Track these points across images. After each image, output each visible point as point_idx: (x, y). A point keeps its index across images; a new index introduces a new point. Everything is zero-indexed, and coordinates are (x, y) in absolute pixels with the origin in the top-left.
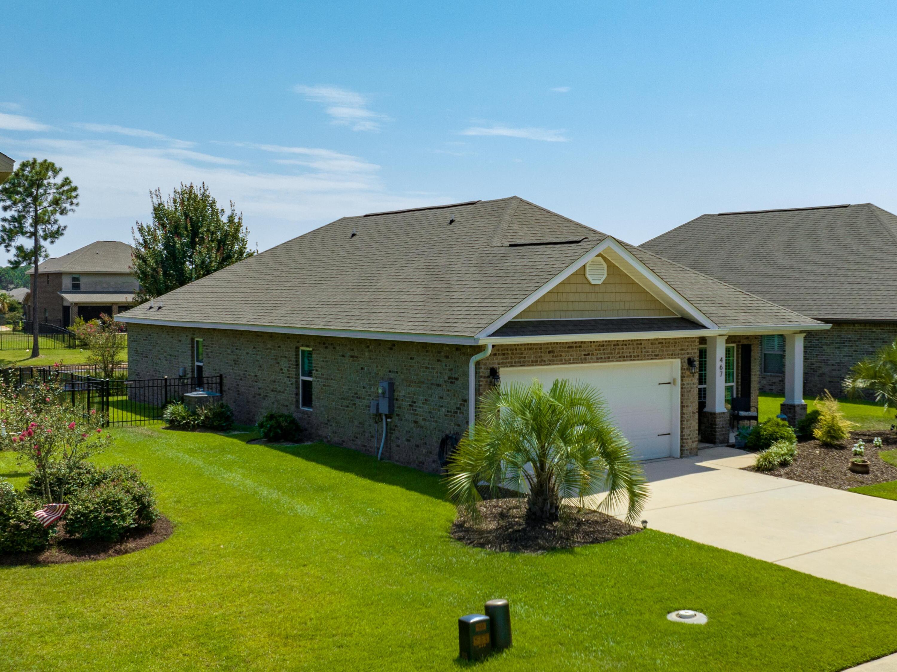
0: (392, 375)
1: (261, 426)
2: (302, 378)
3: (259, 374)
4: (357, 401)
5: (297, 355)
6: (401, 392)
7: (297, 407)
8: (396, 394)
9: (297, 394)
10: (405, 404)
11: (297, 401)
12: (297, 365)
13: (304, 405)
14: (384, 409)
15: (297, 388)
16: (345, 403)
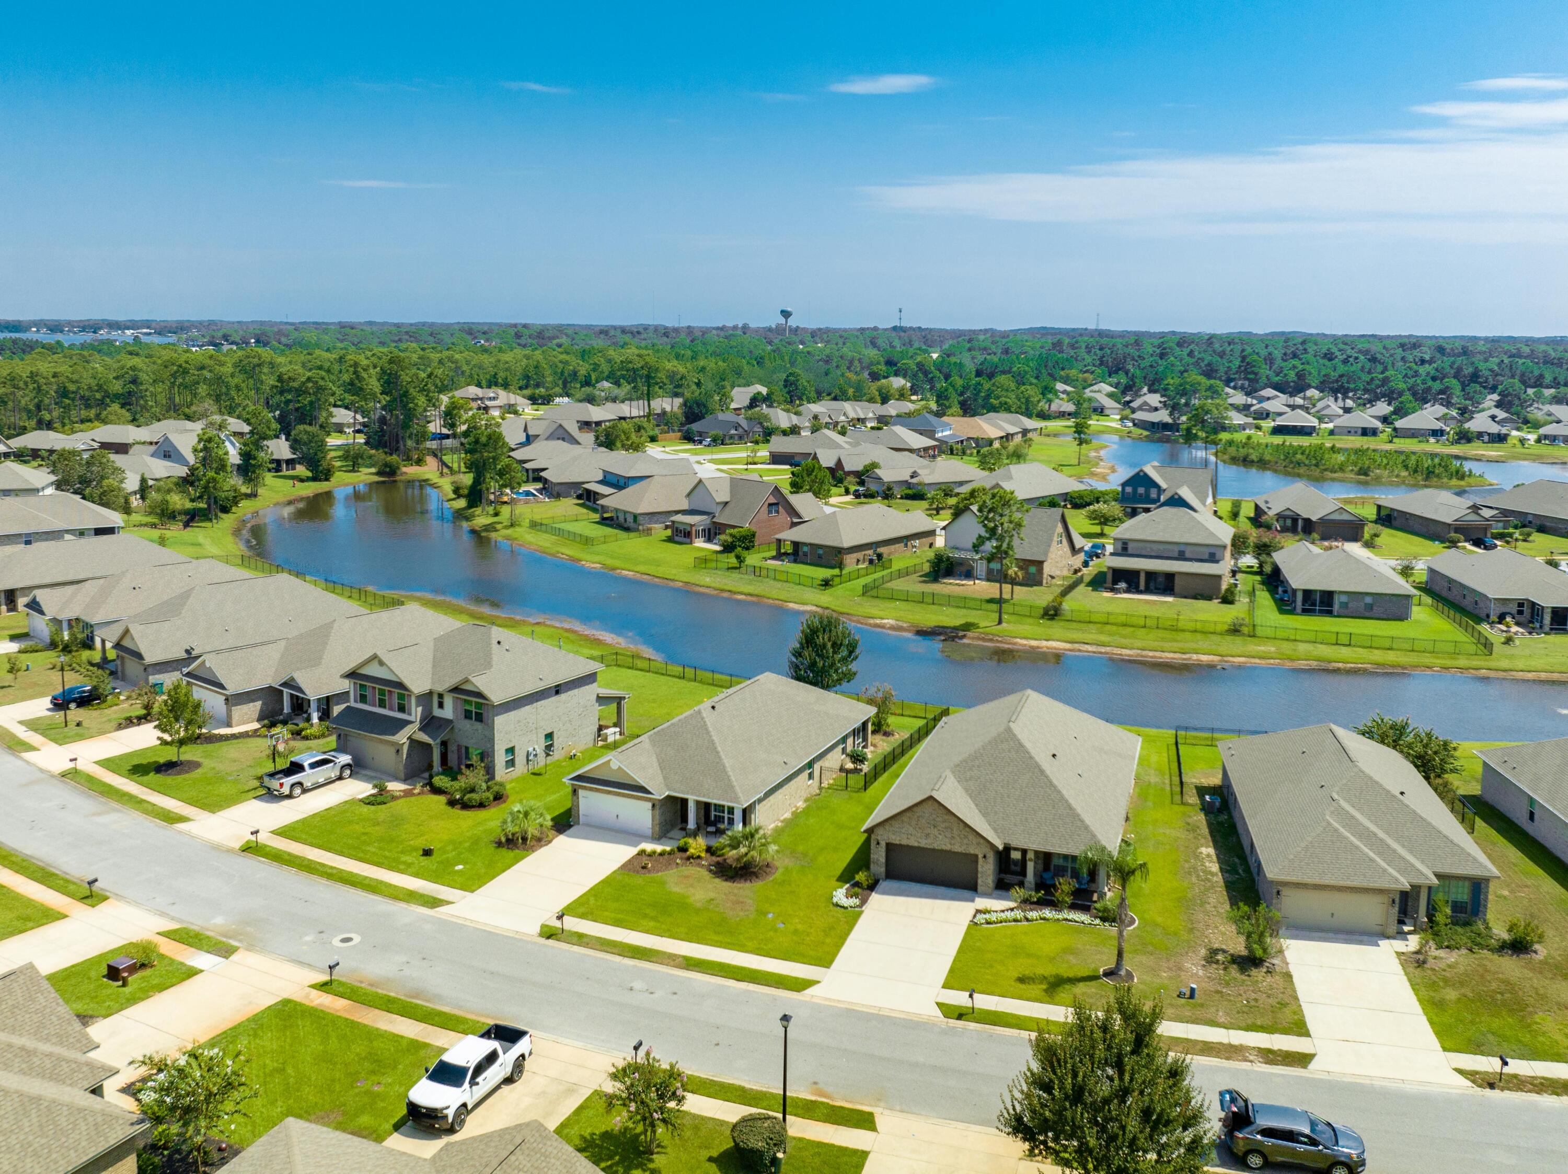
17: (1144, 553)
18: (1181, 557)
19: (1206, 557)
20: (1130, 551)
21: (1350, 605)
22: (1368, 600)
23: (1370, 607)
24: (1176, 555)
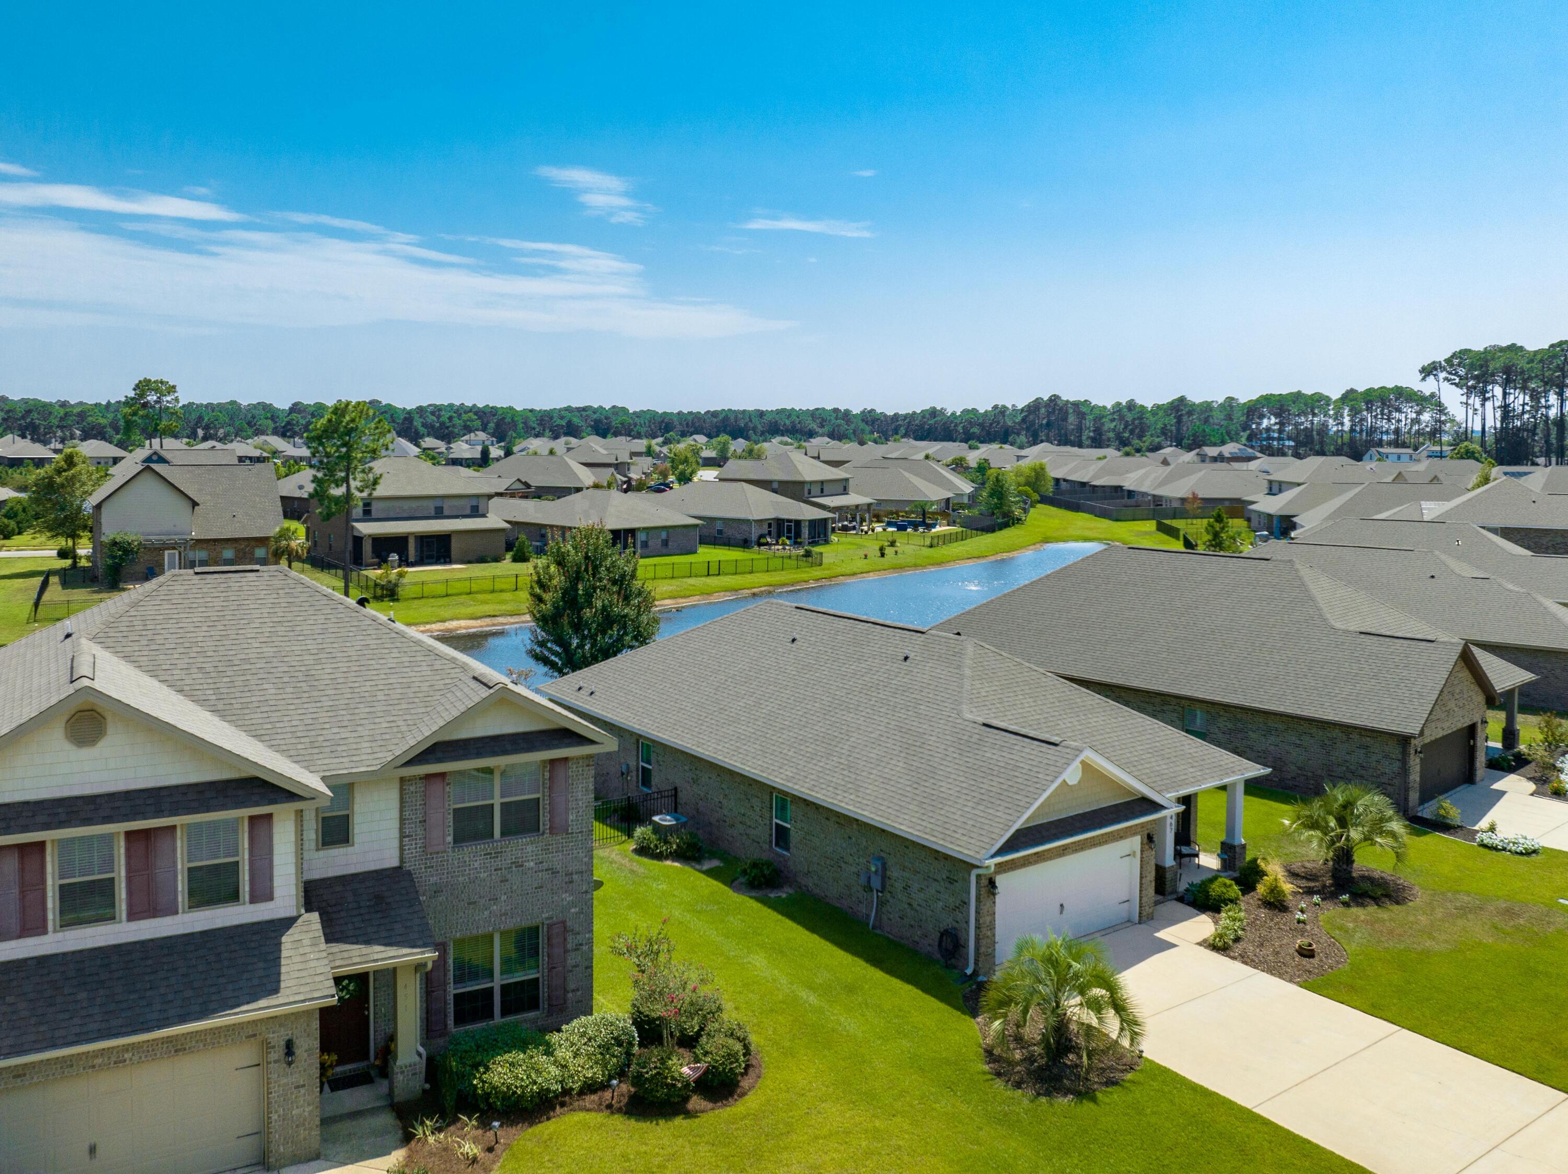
0: (882, 854)
1: (744, 872)
2: (775, 820)
3: (724, 802)
4: (843, 865)
5: (771, 799)
6: (894, 873)
7: (771, 846)
8: (888, 873)
9: (771, 835)
10: (899, 886)
11: (771, 842)
12: (771, 808)
13: (777, 845)
14: (876, 883)
15: (771, 829)
16: (828, 862)
17: (392, 515)
18: (439, 514)
19: (468, 512)
20: (374, 514)
21: (650, 543)
22: (664, 535)
23: (665, 543)
24: (433, 513)
